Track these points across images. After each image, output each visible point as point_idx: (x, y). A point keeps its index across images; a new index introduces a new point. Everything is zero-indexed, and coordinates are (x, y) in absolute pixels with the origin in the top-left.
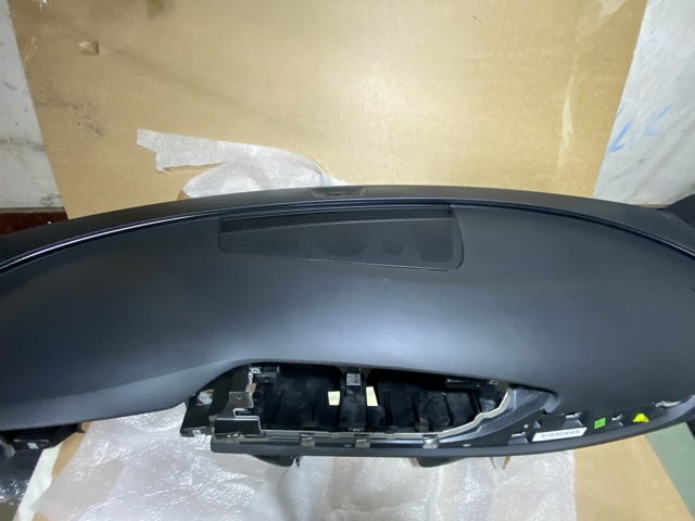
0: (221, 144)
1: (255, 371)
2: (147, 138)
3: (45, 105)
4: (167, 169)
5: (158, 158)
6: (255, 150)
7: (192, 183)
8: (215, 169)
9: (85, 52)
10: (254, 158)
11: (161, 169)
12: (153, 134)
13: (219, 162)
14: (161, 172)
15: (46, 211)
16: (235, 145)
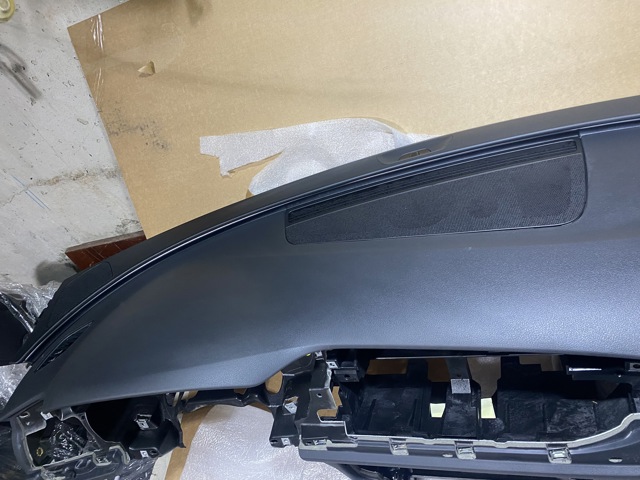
0: (278, 132)
1: (332, 365)
2: (210, 144)
3: (117, 133)
4: (231, 172)
5: (221, 162)
6: (312, 128)
7: (256, 180)
8: (277, 160)
9: (143, 75)
10: (314, 137)
11: (225, 173)
12: (213, 139)
13: (279, 151)
14: (226, 176)
15: (121, 239)
16: (292, 129)
